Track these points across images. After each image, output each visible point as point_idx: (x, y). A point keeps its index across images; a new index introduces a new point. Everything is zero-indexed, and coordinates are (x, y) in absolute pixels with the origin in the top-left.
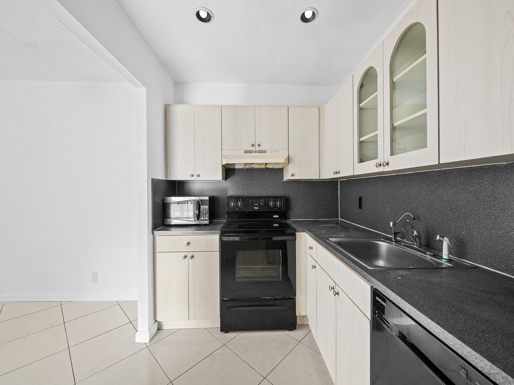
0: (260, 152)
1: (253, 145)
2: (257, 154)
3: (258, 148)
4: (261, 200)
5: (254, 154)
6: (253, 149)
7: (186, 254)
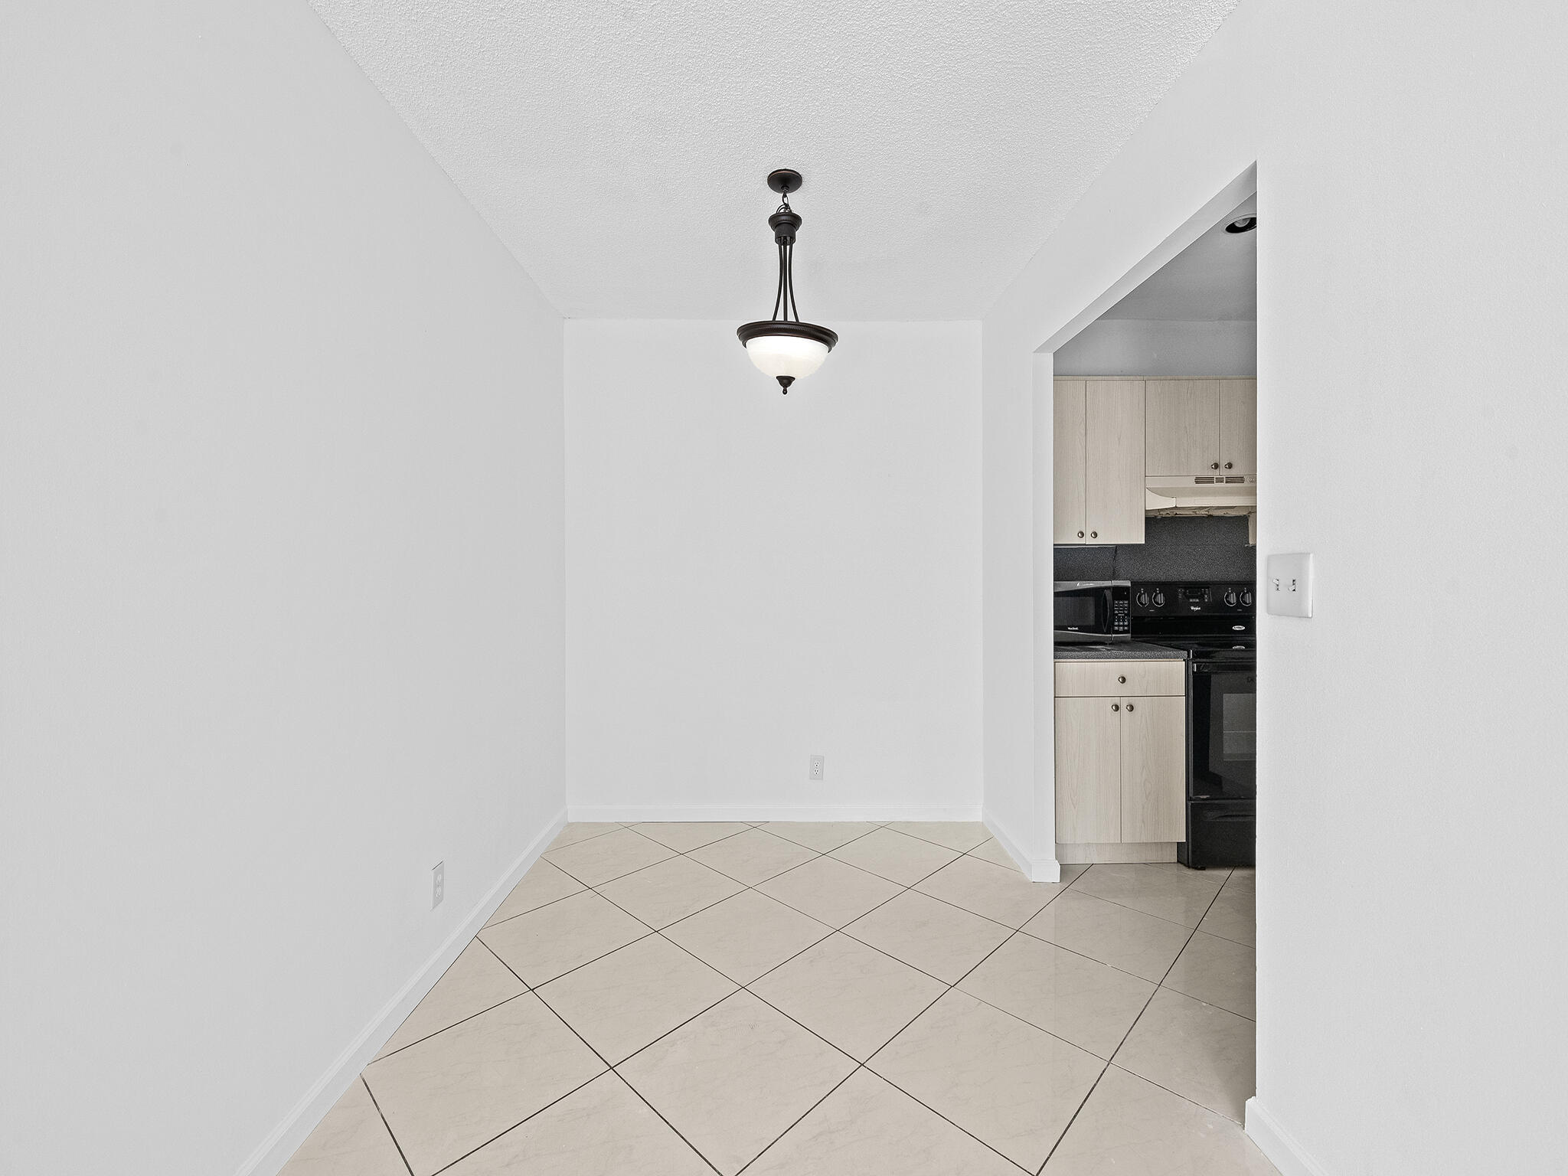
0: (1230, 480)
1: (1216, 466)
2: (1224, 485)
3: (1224, 473)
4: (1205, 591)
5: (1216, 485)
6: (1216, 474)
7: (1117, 701)
